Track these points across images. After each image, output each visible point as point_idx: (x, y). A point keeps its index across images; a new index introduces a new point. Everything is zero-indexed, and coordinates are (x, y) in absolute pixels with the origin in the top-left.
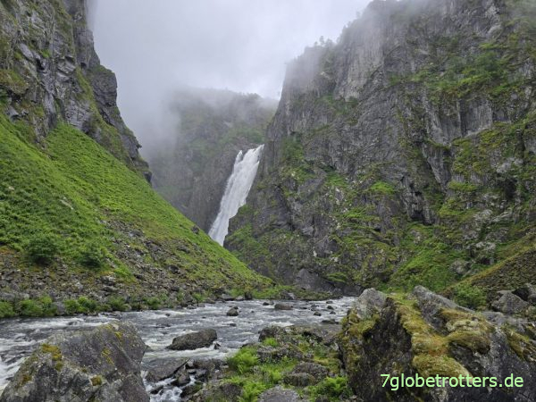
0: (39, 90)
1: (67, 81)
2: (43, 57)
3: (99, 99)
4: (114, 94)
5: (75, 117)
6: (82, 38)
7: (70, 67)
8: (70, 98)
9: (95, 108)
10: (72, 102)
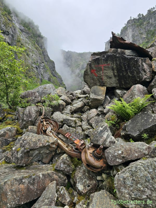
0: (38, 75)
1: (43, 68)
2: (37, 65)
3: (51, 69)
4: (54, 67)
5: (46, 77)
6: (45, 54)
7: (43, 64)
8: (44, 72)
9: (50, 74)
10: (45, 73)
